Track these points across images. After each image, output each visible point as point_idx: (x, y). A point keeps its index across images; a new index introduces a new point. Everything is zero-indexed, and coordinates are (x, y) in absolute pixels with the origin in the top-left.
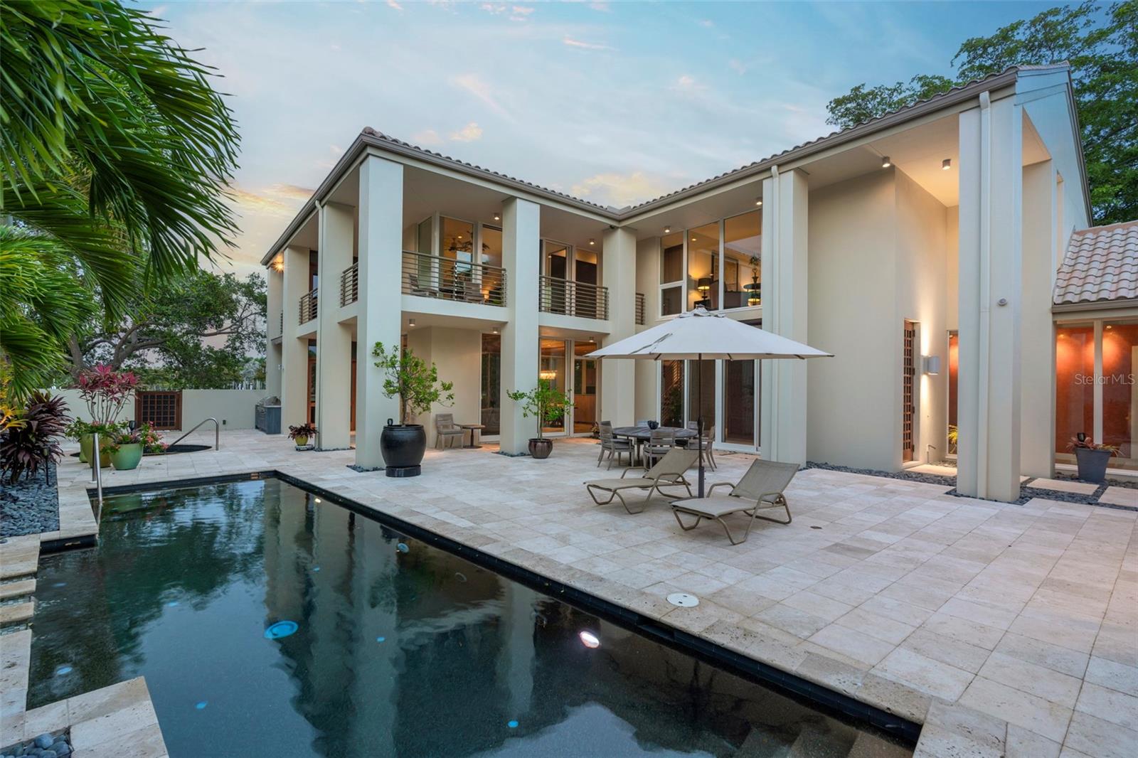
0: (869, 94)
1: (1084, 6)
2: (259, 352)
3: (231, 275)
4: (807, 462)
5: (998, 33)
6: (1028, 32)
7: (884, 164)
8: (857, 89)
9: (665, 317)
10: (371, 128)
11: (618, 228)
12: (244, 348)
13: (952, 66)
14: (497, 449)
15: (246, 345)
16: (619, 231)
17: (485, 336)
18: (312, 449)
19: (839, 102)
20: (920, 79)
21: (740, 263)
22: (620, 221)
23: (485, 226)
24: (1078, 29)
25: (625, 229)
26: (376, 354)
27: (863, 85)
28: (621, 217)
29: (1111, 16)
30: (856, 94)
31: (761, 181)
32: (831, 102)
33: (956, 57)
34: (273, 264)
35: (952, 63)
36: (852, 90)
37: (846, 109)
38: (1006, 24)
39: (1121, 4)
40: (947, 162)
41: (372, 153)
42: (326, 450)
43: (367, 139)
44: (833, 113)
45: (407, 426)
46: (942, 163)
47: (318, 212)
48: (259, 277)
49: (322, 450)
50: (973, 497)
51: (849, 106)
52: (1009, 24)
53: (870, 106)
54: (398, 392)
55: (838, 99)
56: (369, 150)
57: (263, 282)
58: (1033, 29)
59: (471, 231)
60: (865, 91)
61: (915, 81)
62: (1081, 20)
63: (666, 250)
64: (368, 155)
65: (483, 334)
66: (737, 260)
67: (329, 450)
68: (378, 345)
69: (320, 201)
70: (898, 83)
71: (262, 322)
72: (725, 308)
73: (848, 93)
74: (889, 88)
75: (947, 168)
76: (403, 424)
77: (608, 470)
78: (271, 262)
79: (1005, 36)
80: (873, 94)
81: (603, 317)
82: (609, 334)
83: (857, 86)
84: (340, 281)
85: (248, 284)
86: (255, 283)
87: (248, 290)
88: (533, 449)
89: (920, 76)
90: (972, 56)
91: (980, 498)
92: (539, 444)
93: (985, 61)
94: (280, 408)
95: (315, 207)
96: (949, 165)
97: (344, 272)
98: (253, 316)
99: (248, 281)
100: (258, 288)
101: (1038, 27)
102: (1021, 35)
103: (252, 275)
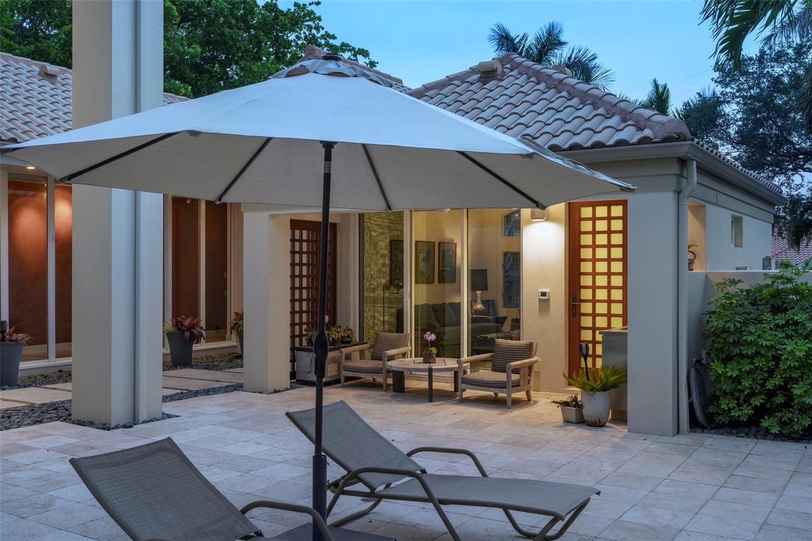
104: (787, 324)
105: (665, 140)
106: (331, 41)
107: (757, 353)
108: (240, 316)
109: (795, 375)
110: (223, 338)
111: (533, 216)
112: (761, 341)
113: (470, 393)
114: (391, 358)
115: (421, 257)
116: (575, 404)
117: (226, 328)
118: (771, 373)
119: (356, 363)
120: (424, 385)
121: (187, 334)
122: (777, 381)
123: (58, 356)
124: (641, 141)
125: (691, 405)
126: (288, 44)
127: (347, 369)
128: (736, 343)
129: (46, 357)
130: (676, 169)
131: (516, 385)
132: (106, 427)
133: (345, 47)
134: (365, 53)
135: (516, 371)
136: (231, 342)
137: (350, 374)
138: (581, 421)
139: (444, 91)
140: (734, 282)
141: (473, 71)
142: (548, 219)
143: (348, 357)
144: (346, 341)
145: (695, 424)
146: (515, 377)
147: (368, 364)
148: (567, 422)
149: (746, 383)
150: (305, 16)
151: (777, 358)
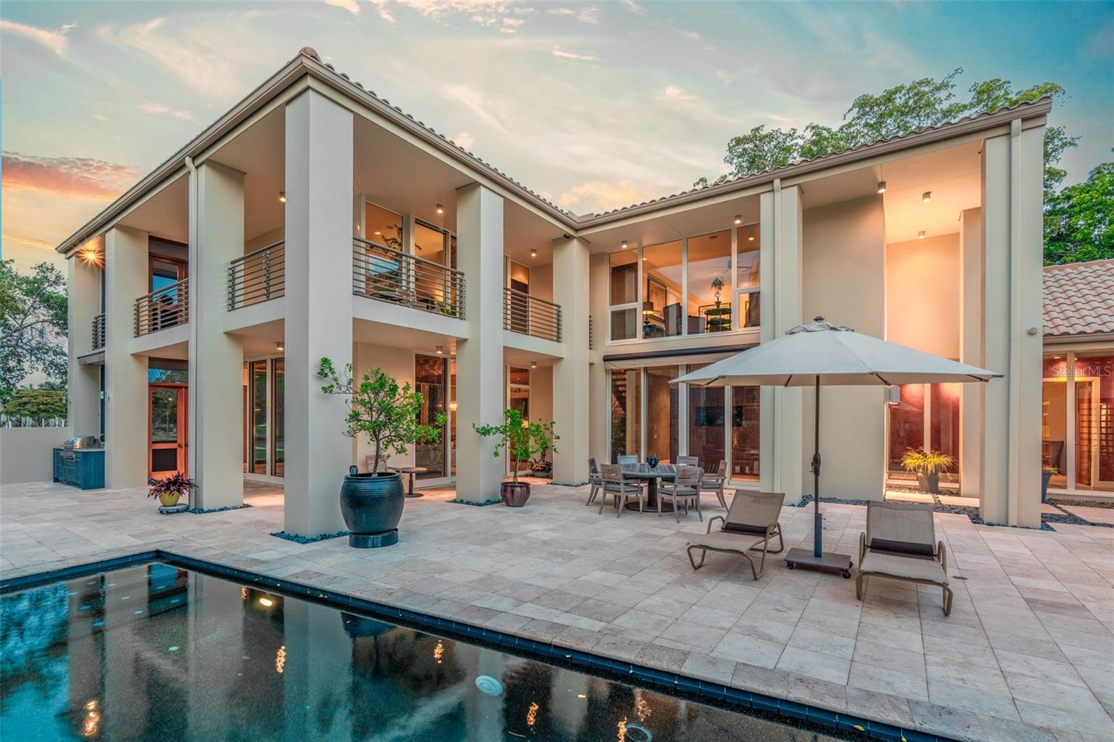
0: (766, 136)
1: (945, 81)
2: (49, 374)
3: (7, 262)
4: (803, 497)
5: (885, 94)
6: (904, 98)
7: (879, 189)
8: (757, 129)
9: (615, 341)
10: (313, 50)
11: (574, 237)
12: (23, 370)
13: (845, 119)
14: (451, 495)
15: (26, 365)
16: (575, 241)
17: (418, 356)
18: (187, 510)
19: (739, 141)
20: (813, 128)
21: (668, 289)
22: (577, 230)
23: (418, 222)
24: (941, 101)
25: (582, 240)
26: (322, 374)
27: (763, 126)
28: (580, 226)
29: (973, 93)
30: (756, 137)
31: (759, 195)
32: (732, 140)
33: (849, 111)
34: (78, 252)
35: (845, 116)
36: (752, 130)
37: (744, 150)
38: (892, 87)
39: (981, 83)
40: (927, 195)
41: (314, 87)
42: (209, 511)
43: (309, 63)
44: (731, 152)
45: (380, 474)
46: (922, 197)
47: (189, 172)
48: (53, 269)
49: (201, 511)
50: (1003, 526)
51: (746, 146)
52: (894, 87)
53: (766, 148)
54: (368, 429)
55: (739, 138)
56: (309, 82)
57: (58, 277)
58: (907, 96)
59: (400, 226)
60: (764, 132)
61: (809, 129)
62: (942, 94)
63: (613, 268)
64: (308, 88)
65: (416, 355)
66: (666, 287)
67: (215, 511)
68: (325, 361)
69: (194, 159)
70: (793, 129)
71: (53, 333)
72: (689, 333)
73: (748, 133)
74: (783, 133)
75: (927, 200)
76: (375, 471)
77: (618, 517)
78: (77, 249)
79: (889, 98)
80: (770, 137)
81: (555, 338)
82: (563, 358)
83: (757, 127)
84: (226, 274)
85: (34, 278)
86: (46, 277)
87: (35, 288)
88: (509, 495)
89: (814, 125)
90: (861, 113)
91: (1012, 526)
92: (518, 489)
93: (871, 119)
94: (104, 452)
95: (184, 166)
96: (929, 197)
97: (233, 263)
98: (39, 326)
99: (35, 275)
100: (51, 285)
101: (911, 95)
102: (899, 100)
103: (42, 266)
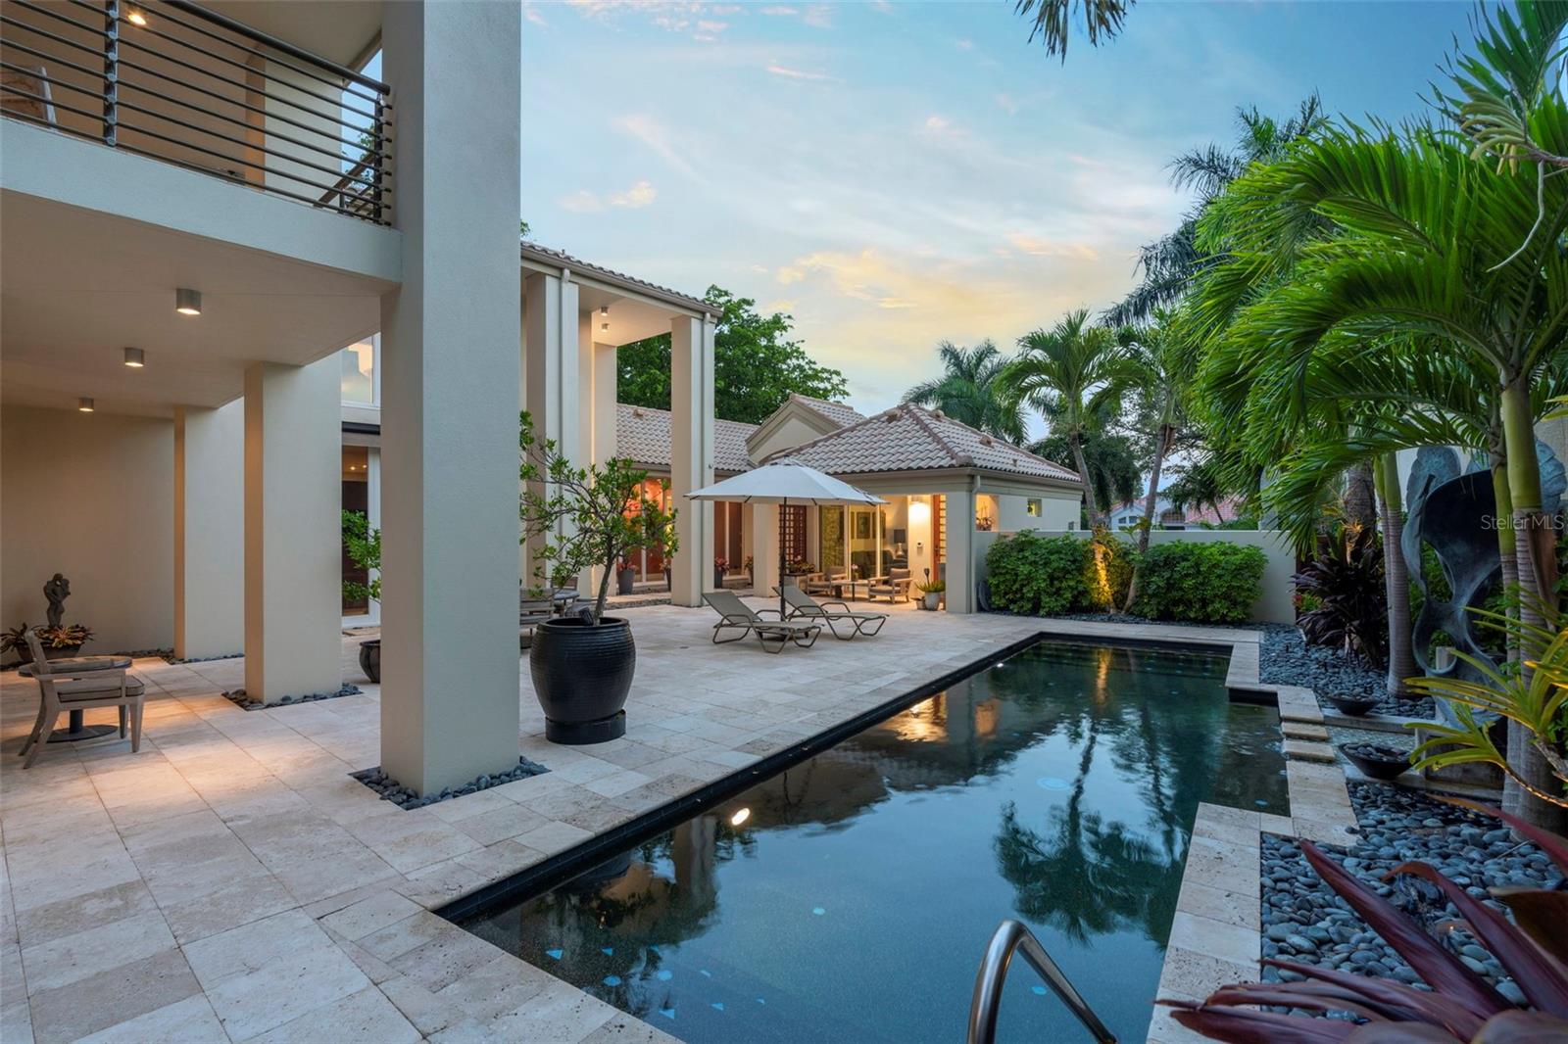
31: (545, 275)
104: (1023, 558)
105: (961, 466)
106: (813, 366)
107: (1007, 572)
108: (751, 559)
109: (1025, 583)
110: (739, 574)
111: (913, 500)
112: (1009, 566)
113: (879, 598)
114: (835, 579)
115: (860, 522)
116: (923, 600)
117: (741, 567)
118: (1015, 581)
119: (816, 582)
120: (851, 595)
121: (720, 569)
122: (1017, 586)
123: (647, 580)
124: (950, 466)
125: (978, 599)
126: (782, 371)
127: (810, 586)
128: (997, 568)
129: (641, 581)
130: (968, 480)
131: (898, 592)
132: (689, 606)
133: (824, 370)
134: (838, 373)
135: (898, 585)
136: (745, 575)
137: (812, 589)
138: (925, 608)
139: (866, 427)
140: (1005, 537)
141: (885, 414)
142: (921, 501)
143: (811, 580)
144: (811, 571)
145: (980, 609)
146: (897, 588)
147: (823, 583)
148: (919, 609)
149: (1002, 587)
150: (793, 352)
151: (1017, 575)
